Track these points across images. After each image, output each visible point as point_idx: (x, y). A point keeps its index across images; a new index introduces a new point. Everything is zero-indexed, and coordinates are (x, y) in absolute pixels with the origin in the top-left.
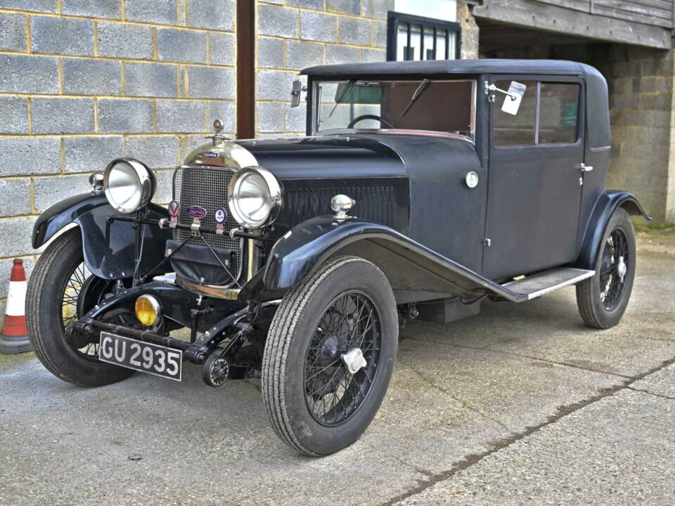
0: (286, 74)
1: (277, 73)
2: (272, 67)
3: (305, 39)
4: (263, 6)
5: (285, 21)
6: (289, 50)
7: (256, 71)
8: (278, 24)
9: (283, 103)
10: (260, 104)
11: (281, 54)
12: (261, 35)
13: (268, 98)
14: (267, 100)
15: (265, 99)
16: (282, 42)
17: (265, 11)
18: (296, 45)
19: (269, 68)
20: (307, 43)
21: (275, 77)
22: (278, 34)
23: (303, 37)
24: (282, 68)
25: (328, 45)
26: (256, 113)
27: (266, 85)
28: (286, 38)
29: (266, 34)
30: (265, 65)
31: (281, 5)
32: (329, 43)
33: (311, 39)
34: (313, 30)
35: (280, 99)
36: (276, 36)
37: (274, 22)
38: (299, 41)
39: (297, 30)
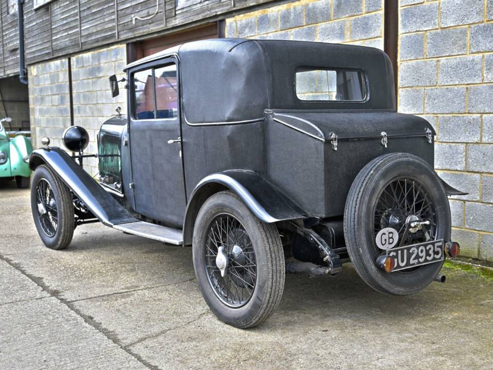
0: (426, 62)
1: (417, 64)
2: (412, 58)
3: (446, 26)
4: (405, 9)
5: (424, 16)
6: (429, 41)
7: (399, 64)
8: (418, 20)
9: (423, 88)
10: (402, 91)
11: (421, 45)
12: (403, 33)
13: (410, 85)
14: (408, 87)
15: (407, 86)
16: (423, 34)
17: (407, 13)
18: (436, 34)
19: (409, 60)
20: (447, 30)
21: (416, 66)
22: (418, 29)
23: (443, 26)
24: (422, 57)
25: (473, 26)
26: (399, 98)
27: (408, 75)
28: (426, 31)
29: (408, 31)
30: (407, 57)
31: (422, 3)
32: (473, 24)
33: (452, 25)
34: (454, 16)
35: (420, 84)
36: (416, 32)
37: (414, 19)
38: (439, 31)
39: (437, 21)
